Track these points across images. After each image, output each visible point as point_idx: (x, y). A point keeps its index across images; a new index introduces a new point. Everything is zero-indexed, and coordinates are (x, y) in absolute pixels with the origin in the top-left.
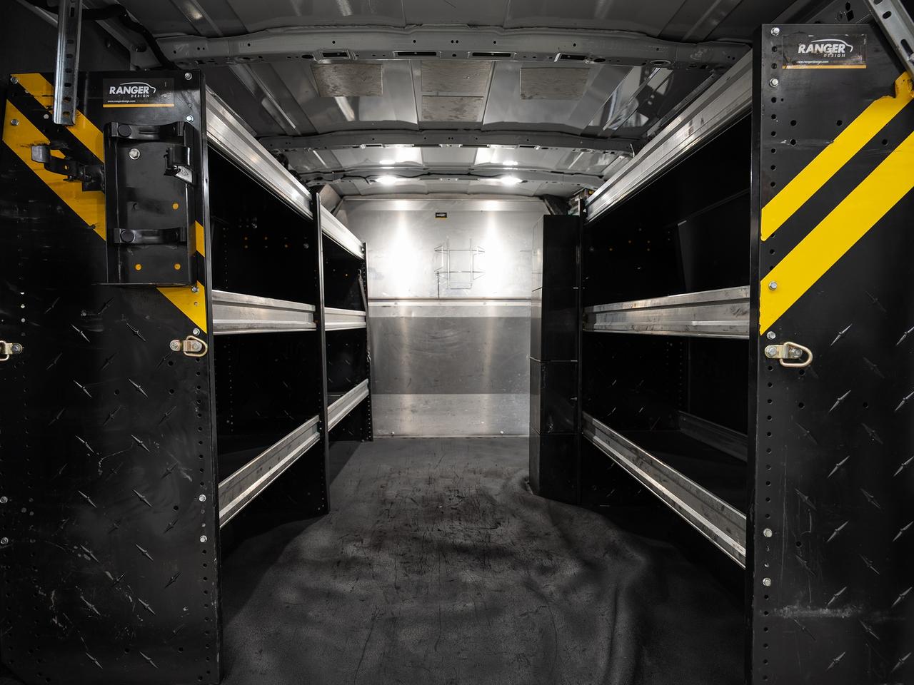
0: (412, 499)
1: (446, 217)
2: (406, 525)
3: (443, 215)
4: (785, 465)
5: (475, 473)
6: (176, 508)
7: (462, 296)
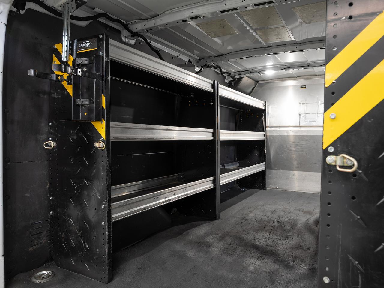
0: (256, 219)
1: (306, 87)
2: (244, 231)
3: (304, 87)
4: (340, 237)
5: (300, 211)
6: (96, 209)
7: (312, 125)
